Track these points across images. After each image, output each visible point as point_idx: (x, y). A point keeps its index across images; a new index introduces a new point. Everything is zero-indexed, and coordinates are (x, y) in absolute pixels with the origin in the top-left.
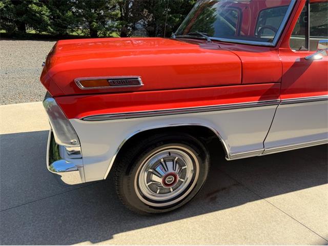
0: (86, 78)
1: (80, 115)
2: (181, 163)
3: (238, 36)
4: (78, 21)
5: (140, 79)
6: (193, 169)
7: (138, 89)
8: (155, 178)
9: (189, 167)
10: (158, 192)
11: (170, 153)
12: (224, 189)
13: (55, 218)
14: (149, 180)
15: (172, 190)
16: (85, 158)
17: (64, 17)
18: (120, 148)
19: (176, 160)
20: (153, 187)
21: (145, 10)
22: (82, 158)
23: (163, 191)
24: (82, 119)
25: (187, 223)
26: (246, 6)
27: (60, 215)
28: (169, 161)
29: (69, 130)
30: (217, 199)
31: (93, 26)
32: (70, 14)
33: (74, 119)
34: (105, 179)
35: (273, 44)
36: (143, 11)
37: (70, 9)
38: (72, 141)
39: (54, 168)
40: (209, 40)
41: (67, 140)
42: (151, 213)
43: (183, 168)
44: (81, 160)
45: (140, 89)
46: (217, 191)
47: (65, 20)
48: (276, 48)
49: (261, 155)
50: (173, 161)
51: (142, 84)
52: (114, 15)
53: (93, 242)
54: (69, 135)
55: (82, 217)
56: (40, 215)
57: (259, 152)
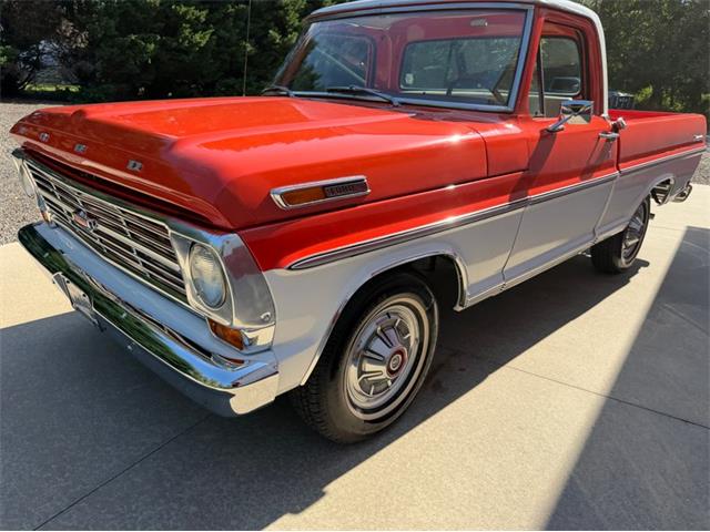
0: (292, 188)
1: (283, 261)
2: (402, 330)
5: (366, 181)
6: (418, 336)
7: (360, 201)
8: (368, 367)
10: (372, 393)
11: (388, 314)
14: (361, 372)
16: (279, 346)
19: (397, 324)
20: (365, 384)
21: (65, 22)
22: (269, 350)
23: (379, 389)
24: (290, 268)
26: (382, 34)
28: (389, 327)
29: (261, 296)
30: (443, 385)
33: (274, 270)
34: (303, 384)
35: (510, 109)
36: (59, 24)
38: (262, 317)
40: (396, 104)
41: (254, 315)
43: (406, 338)
45: (366, 200)
48: (515, 115)
49: (498, 293)
50: (394, 327)
51: (369, 191)
54: (259, 305)
57: (497, 289)
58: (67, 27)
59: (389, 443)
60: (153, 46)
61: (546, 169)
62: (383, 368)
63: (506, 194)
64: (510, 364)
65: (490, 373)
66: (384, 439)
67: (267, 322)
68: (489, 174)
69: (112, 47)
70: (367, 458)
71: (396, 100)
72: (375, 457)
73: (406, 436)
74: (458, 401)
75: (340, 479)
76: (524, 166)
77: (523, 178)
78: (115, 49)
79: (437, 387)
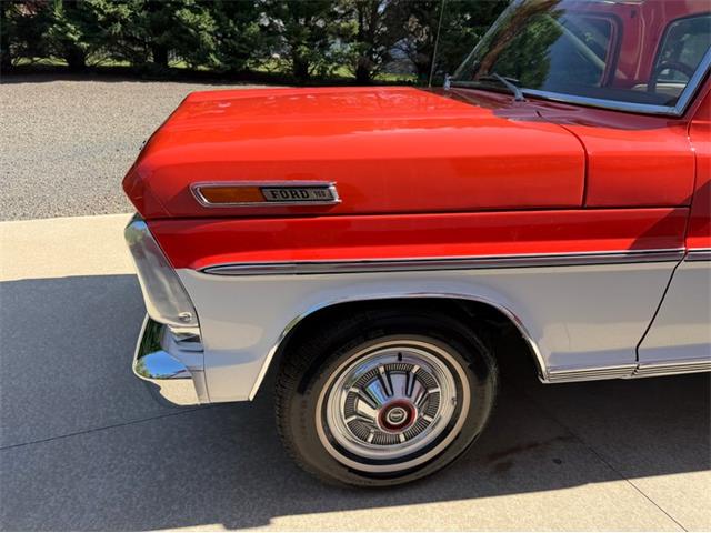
0: (214, 184)
2: (427, 381)
4: (269, 44)
5: (333, 188)
6: (454, 395)
7: (326, 210)
8: (362, 407)
9: (447, 390)
10: (370, 440)
11: (400, 356)
12: (532, 446)
13: (154, 467)
14: (350, 409)
15: (402, 438)
16: (212, 352)
17: (244, 35)
19: (414, 371)
20: (359, 427)
21: (412, 18)
22: (203, 351)
23: (382, 439)
24: (203, 271)
25: (432, 518)
26: (634, 11)
27: (164, 462)
28: (399, 372)
29: (175, 292)
30: (512, 470)
31: (300, 52)
32: (254, 28)
34: (251, 399)
35: (677, 110)
36: (407, 19)
37: (255, 18)
38: (181, 315)
39: (144, 368)
40: (520, 96)
41: (169, 310)
42: (351, 485)
43: (430, 392)
44: (201, 355)
45: (332, 210)
47: (244, 40)
48: (684, 120)
49: (628, 377)
50: (407, 373)
51: (337, 200)
52: (344, 29)
53: (228, 527)
54: (174, 302)
55: (207, 471)
57: (623, 370)
58: (413, 22)
62: (374, 414)
65: (595, 481)
67: (187, 322)
68: (587, 204)
69: (448, 39)
72: (352, 513)
74: (514, 497)
78: (450, 43)
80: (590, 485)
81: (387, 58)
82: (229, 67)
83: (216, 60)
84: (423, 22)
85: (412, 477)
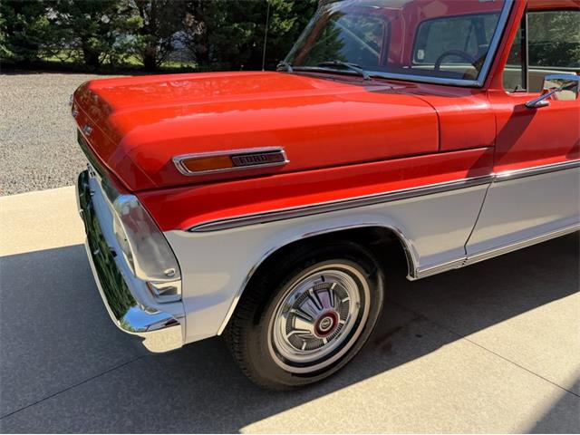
0: (195, 155)
1: (183, 223)
2: (340, 293)
3: (385, 66)
4: (60, 36)
5: (283, 151)
6: (358, 300)
7: (278, 170)
9: (353, 297)
10: (303, 348)
11: (323, 278)
12: (399, 329)
13: (117, 417)
14: (290, 328)
15: (325, 341)
16: (188, 299)
17: (33, 28)
18: (250, 276)
19: (332, 288)
20: (296, 341)
21: (188, 15)
22: (181, 300)
23: (311, 345)
24: (189, 230)
25: (357, 396)
26: (397, 14)
27: (125, 411)
28: (323, 290)
29: (162, 253)
30: (393, 348)
31: (91, 44)
32: (43, 21)
33: (174, 231)
34: (219, 334)
35: (479, 83)
36: (184, 16)
37: (44, 13)
38: (166, 272)
39: (129, 325)
40: (366, 77)
41: (158, 270)
42: (295, 387)
43: (344, 301)
44: (180, 304)
45: (283, 169)
46: (389, 334)
47: (34, 33)
48: (484, 89)
49: (460, 267)
50: (328, 290)
51: (287, 161)
52: (131, 24)
54: (162, 262)
55: (168, 407)
56: (86, 415)
57: (456, 263)
58: (190, 19)
59: (317, 397)
60: (250, 32)
61: (518, 146)
62: (310, 327)
63: (465, 169)
64: (469, 337)
65: (446, 343)
66: (314, 392)
67: (172, 277)
68: (442, 149)
69: (220, 33)
70: (291, 407)
71: (368, 74)
72: (299, 408)
73: (336, 393)
74: (402, 367)
75: (259, 423)
76: (488, 143)
77: (485, 155)
78: (222, 36)
79: (387, 349)
80: (445, 347)
81: (169, 48)
82: (22, 58)
83: (7, 51)
84: (198, 18)
85: (335, 369)
